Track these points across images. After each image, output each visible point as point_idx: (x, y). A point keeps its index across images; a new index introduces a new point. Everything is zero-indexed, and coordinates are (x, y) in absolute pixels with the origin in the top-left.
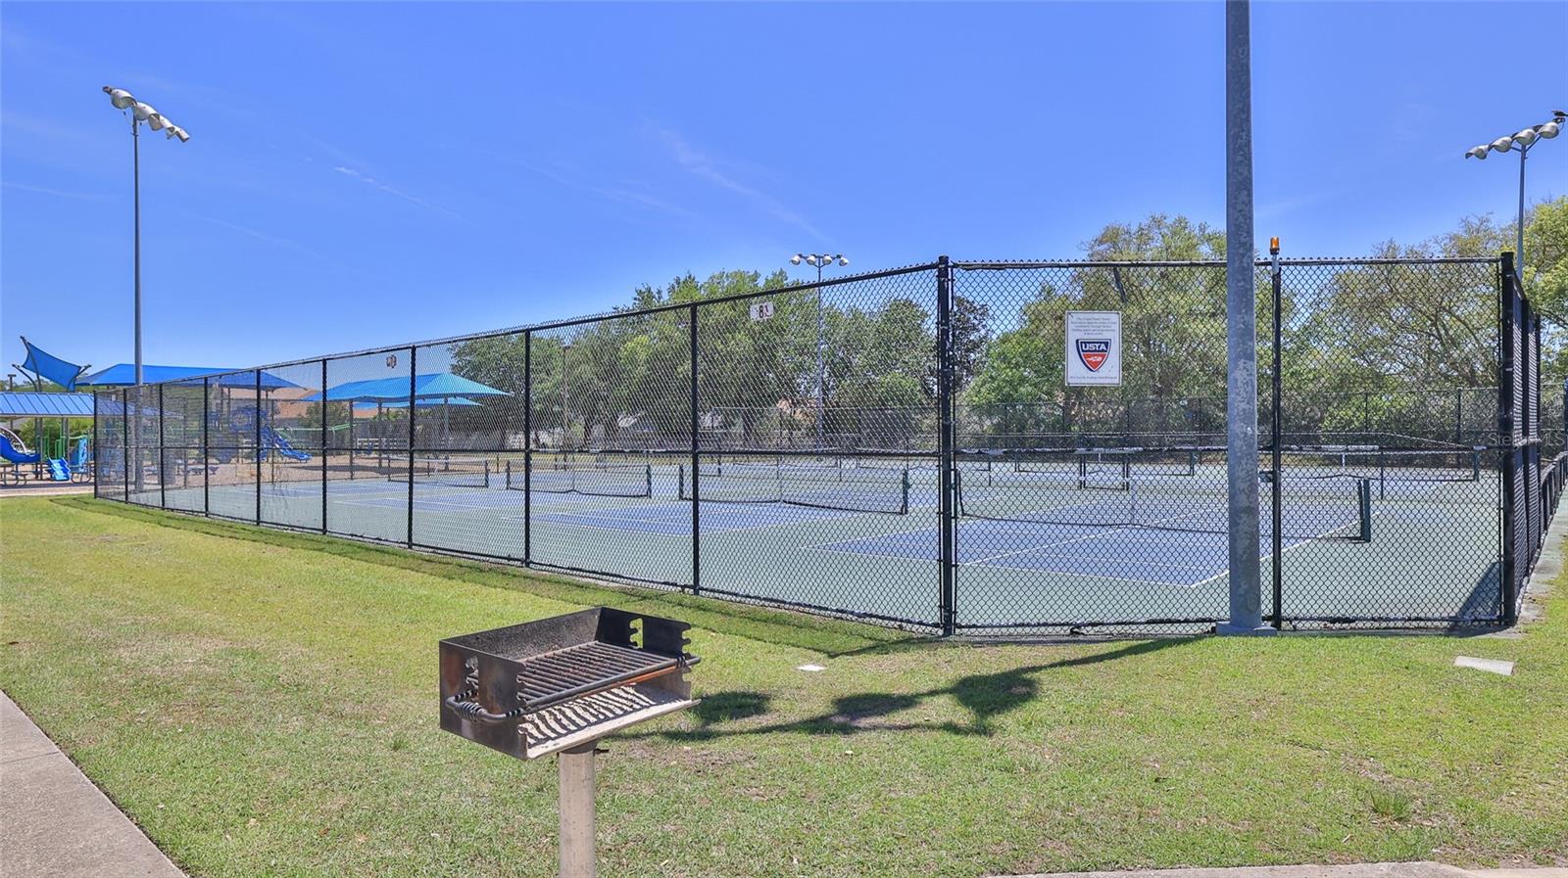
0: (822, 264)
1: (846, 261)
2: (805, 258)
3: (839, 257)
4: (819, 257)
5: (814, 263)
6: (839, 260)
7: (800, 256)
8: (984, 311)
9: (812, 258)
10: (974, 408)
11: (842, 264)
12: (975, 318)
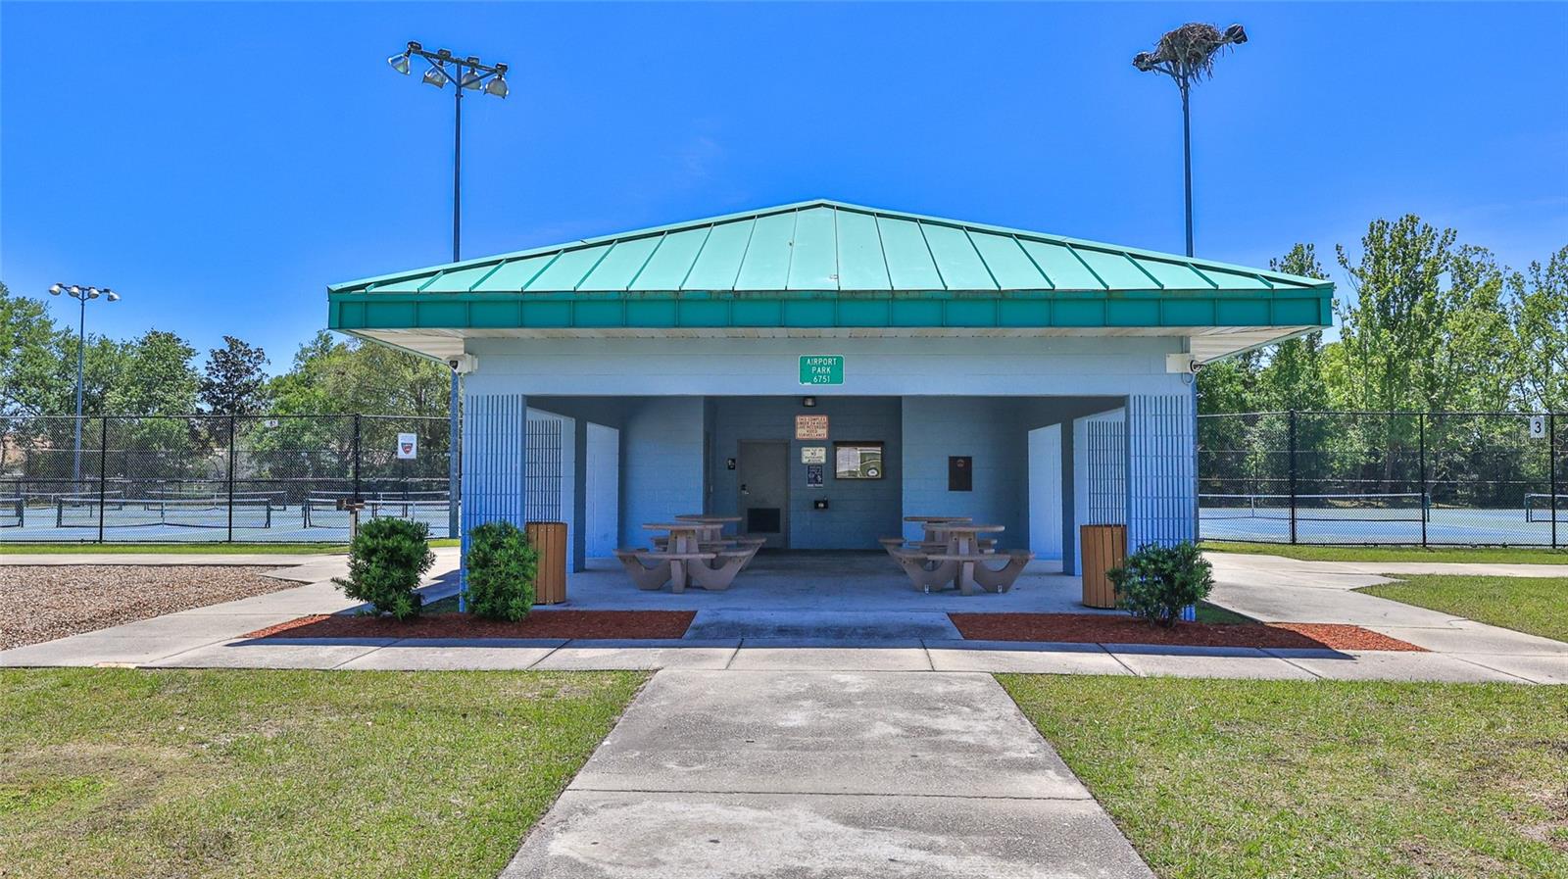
0: (86, 296)
1: (116, 297)
2: (65, 288)
3: (106, 291)
4: (83, 290)
5: (77, 295)
6: (106, 294)
7: (60, 286)
8: (260, 355)
9: (75, 290)
10: (255, 454)
11: (111, 299)
12: (249, 361)
